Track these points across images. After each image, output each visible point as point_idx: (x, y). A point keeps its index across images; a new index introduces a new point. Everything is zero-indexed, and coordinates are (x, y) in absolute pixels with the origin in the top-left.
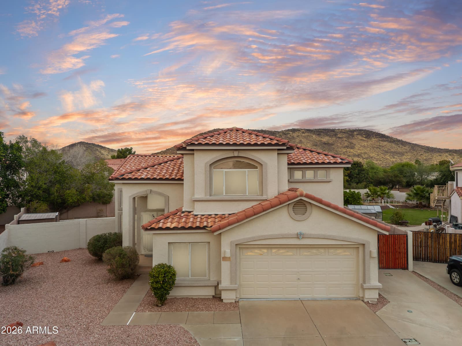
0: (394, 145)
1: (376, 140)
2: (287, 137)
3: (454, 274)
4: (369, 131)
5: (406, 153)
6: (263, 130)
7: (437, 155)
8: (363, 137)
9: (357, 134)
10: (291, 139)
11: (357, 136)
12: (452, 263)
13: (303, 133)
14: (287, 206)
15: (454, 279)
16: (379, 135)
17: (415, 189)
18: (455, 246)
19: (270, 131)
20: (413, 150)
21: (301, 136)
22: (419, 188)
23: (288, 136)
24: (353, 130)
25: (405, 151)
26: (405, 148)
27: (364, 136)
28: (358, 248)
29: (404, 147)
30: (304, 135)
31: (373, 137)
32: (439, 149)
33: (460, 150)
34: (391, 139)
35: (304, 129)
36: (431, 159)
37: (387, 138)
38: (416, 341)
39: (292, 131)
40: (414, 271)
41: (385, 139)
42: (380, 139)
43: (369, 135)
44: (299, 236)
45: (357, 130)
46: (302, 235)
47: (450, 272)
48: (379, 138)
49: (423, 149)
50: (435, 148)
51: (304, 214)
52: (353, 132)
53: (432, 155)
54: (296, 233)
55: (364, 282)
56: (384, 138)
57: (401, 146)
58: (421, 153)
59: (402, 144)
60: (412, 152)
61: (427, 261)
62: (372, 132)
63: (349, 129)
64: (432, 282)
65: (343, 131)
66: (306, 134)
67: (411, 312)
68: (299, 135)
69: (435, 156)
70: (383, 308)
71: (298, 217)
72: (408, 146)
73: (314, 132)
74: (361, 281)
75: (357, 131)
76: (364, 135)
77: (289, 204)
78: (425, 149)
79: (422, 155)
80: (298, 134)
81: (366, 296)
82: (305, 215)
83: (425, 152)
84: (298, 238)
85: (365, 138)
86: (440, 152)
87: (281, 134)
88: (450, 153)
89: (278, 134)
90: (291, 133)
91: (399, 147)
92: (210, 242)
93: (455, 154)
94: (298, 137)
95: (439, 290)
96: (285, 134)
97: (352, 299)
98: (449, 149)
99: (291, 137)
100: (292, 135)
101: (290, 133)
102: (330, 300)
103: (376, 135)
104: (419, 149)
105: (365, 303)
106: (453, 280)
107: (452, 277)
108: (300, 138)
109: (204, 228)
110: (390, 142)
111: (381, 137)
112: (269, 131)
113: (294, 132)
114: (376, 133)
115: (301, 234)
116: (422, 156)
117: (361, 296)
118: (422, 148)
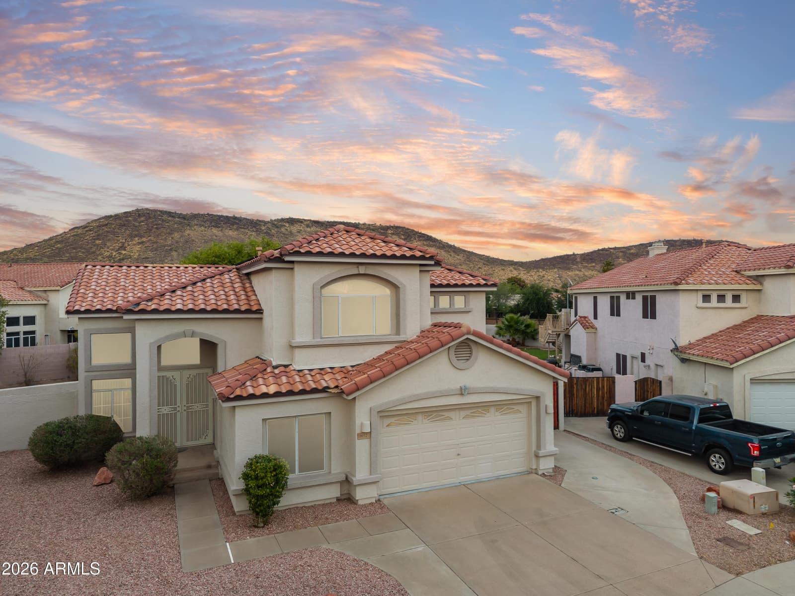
0: (443, 253)
1: (419, 244)
2: (280, 233)
3: (617, 427)
4: (410, 229)
5: (460, 265)
6: (236, 216)
7: (499, 269)
8: (401, 239)
9: (392, 234)
10: (287, 236)
11: (391, 237)
12: (613, 414)
13: (308, 226)
14: (447, 351)
15: (617, 434)
16: (423, 237)
17: (507, 320)
18: (603, 393)
19: (250, 220)
20: (468, 261)
21: (305, 231)
22: (512, 318)
23: (283, 230)
24: (385, 226)
25: (458, 262)
26: (459, 257)
27: (403, 237)
28: (530, 402)
29: (457, 256)
30: (308, 229)
31: (415, 239)
32: (502, 260)
33: (527, 262)
34: (440, 243)
35: (308, 220)
36: (492, 274)
37: (434, 241)
38: (622, 509)
39: (288, 222)
40: (566, 429)
41: (431, 243)
42: (425, 243)
43: (409, 236)
44: (462, 392)
45: (392, 227)
46: (467, 391)
47: (611, 427)
48: (424, 241)
49: (482, 259)
50: (497, 259)
51: (468, 359)
52: (387, 230)
53: (493, 269)
54: (459, 387)
55: (539, 447)
56: (431, 241)
57: (453, 254)
58: (479, 266)
59: (454, 252)
60: (467, 264)
61: (572, 416)
62: (413, 231)
63: (380, 225)
64: (593, 440)
65: (372, 227)
66: (312, 229)
67: (597, 479)
68: (301, 230)
69: (497, 271)
70: (565, 478)
71: (460, 364)
72: (462, 255)
73: (326, 225)
74: (534, 448)
75: (392, 229)
76: (403, 235)
77: (449, 347)
78: (484, 260)
79: (480, 268)
80: (299, 228)
81: (541, 467)
82: (469, 361)
83: (484, 264)
84: (462, 394)
85: (404, 239)
86: (502, 264)
87: (269, 225)
88: (516, 267)
89: (264, 226)
90: (287, 225)
91: (450, 255)
92: (330, 413)
93: (521, 268)
94: (299, 232)
95: (605, 448)
96: (277, 227)
97: (522, 474)
98: (515, 261)
99: (287, 233)
100: (288, 229)
101: (285, 226)
102: (497, 478)
103: (419, 237)
104: (477, 260)
105: (540, 475)
106: (616, 436)
107: (615, 431)
108: (302, 235)
109: (325, 390)
110: (439, 248)
111: (426, 240)
112: (248, 220)
113: (292, 224)
114: (420, 233)
115: (466, 388)
116: (480, 270)
117: (534, 467)
118: (480, 259)
